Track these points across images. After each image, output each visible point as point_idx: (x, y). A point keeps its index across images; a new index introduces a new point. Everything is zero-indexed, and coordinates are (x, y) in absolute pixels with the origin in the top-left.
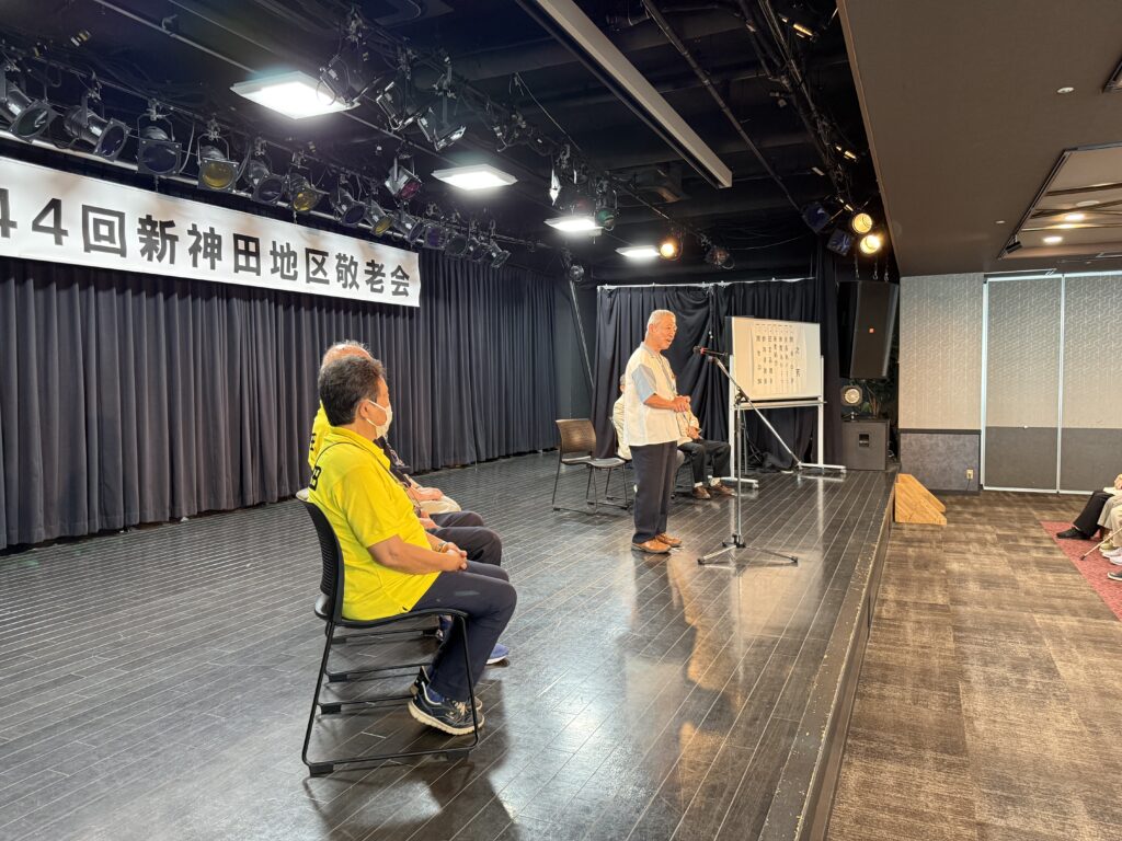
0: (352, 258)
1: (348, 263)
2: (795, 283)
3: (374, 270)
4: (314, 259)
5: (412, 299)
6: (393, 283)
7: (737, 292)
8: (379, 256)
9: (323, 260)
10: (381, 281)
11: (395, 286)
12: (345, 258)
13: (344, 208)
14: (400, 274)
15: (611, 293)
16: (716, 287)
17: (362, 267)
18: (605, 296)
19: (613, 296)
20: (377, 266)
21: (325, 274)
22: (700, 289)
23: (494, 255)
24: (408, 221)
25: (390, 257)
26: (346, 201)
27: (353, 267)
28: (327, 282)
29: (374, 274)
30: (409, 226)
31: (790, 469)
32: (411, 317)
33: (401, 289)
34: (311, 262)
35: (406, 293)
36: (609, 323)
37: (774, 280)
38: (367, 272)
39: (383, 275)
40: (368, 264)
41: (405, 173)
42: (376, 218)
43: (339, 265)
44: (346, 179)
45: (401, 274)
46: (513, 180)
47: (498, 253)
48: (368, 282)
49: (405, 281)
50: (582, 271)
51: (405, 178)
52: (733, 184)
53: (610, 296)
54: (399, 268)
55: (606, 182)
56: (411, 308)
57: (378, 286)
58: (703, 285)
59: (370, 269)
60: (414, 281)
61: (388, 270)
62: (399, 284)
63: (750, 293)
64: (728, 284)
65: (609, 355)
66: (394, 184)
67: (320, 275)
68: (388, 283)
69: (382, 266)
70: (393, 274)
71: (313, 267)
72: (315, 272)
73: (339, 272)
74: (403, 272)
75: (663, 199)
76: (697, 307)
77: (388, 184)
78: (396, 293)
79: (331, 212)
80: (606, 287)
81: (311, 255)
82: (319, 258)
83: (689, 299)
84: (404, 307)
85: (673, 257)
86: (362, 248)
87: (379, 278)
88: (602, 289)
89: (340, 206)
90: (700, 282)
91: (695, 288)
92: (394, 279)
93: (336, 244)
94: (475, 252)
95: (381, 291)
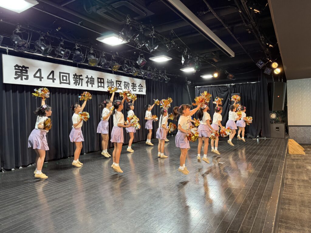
0: (128, 82)
1: (127, 84)
2: (254, 83)
3: (134, 85)
4: (118, 83)
5: (144, 93)
6: (139, 88)
7: (237, 86)
8: (135, 81)
9: (121, 83)
10: (135, 88)
12: (126, 82)
13: (126, 69)
15: (199, 88)
16: (230, 85)
17: (131, 85)
18: (197, 89)
21: (121, 87)
22: (225, 86)
23: (166, 79)
24: (143, 72)
25: (138, 81)
26: (126, 67)
27: (128, 85)
28: (121, 89)
31: (255, 138)
32: (143, 98)
33: (141, 90)
37: (248, 83)
39: (136, 86)
41: (142, 59)
42: (134, 71)
43: (125, 84)
44: (126, 61)
46: (171, 59)
48: (132, 89)
49: (142, 88)
50: (190, 82)
51: (142, 60)
52: (235, 56)
54: (140, 84)
55: (198, 57)
56: (143, 95)
57: (135, 90)
58: (227, 85)
60: (144, 88)
63: (241, 87)
64: (234, 84)
66: (139, 62)
68: (137, 89)
69: (136, 84)
70: (139, 86)
71: (118, 85)
72: (118, 87)
73: (125, 86)
74: (141, 86)
75: (214, 61)
76: (225, 91)
77: (137, 62)
78: (139, 91)
79: (122, 70)
83: (223, 89)
84: (142, 95)
85: (217, 77)
86: (130, 79)
88: (196, 87)
89: (125, 69)
91: (224, 86)
93: (124, 79)
94: (161, 79)
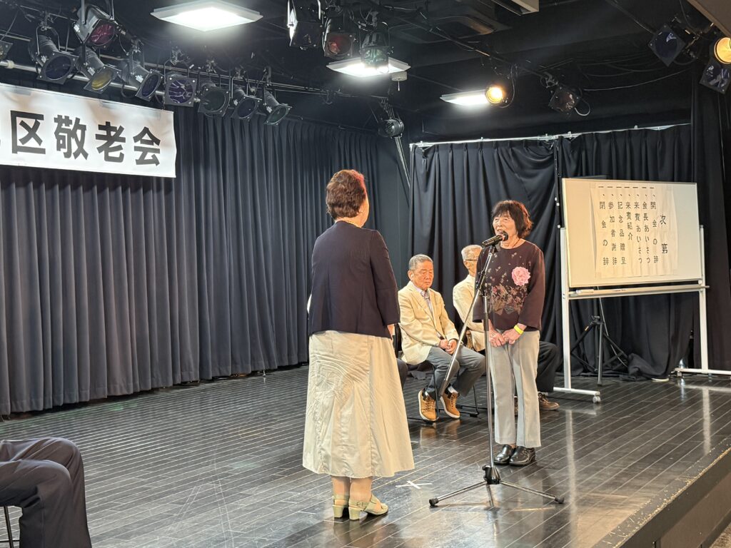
0: (78, 120)
1: (71, 127)
2: (662, 131)
3: (110, 134)
4: (23, 124)
5: (165, 167)
6: (137, 149)
7: (588, 143)
8: (115, 117)
9: (37, 125)
10: (119, 148)
11: (139, 154)
12: (68, 121)
14: (146, 137)
15: (427, 152)
16: (561, 138)
17: (92, 131)
18: (420, 158)
19: (429, 155)
20: (114, 129)
21: (39, 141)
22: (541, 143)
23: (269, 110)
25: (132, 117)
26: (47, 51)
27: (79, 132)
28: (42, 151)
29: (110, 139)
30: (140, 79)
31: (664, 376)
32: (168, 191)
33: (149, 156)
34: (19, 127)
35: (155, 161)
36: (426, 190)
37: (636, 128)
38: (99, 137)
39: (123, 140)
40: (101, 127)
41: (94, 13)
42: (91, 71)
43: (59, 130)
44: (49, 24)
45: (148, 138)
46: (257, 17)
47: (274, 108)
48: (100, 149)
49: (155, 146)
50: (401, 125)
51: (94, 20)
52: (540, 10)
53: (425, 155)
54: (146, 131)
56: (168, 180)
57: (116, 154)
58: (546, 138)
59: (104, 133)
60: (167, 145)
61: (130, 133)
62: (145, 151)
63: (605, 148)
64: (576, 135)
65: (427, 230)
66: (83, 26)
67: (32, 143)
68: (130, 150)
69: (121, 129)
70: (136, 139)
71: (22, 133)
72: (24, 140)
73: (59, 138)
74: (150, 135)
75: (474, 32)
76: (539, 166)
77: (77, 28)
78: (141, 161)
80: (421, 144)
81: (19, 120)
82: (31, 123)
83: (528, 157)
84: (158, 179)
85: (502, 104)
86: (93, 108)
87: (116, 144)
88: (415, 147)
89: (40, 57)
90: (542, 134)
91: (535, 142)
92: (139, 144)
93: (53, 104)
94: (241, 106)
95: (120, 159)
